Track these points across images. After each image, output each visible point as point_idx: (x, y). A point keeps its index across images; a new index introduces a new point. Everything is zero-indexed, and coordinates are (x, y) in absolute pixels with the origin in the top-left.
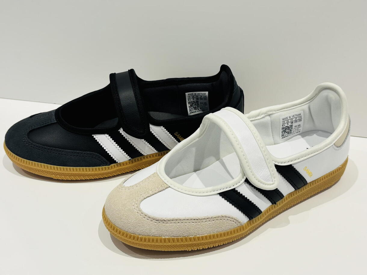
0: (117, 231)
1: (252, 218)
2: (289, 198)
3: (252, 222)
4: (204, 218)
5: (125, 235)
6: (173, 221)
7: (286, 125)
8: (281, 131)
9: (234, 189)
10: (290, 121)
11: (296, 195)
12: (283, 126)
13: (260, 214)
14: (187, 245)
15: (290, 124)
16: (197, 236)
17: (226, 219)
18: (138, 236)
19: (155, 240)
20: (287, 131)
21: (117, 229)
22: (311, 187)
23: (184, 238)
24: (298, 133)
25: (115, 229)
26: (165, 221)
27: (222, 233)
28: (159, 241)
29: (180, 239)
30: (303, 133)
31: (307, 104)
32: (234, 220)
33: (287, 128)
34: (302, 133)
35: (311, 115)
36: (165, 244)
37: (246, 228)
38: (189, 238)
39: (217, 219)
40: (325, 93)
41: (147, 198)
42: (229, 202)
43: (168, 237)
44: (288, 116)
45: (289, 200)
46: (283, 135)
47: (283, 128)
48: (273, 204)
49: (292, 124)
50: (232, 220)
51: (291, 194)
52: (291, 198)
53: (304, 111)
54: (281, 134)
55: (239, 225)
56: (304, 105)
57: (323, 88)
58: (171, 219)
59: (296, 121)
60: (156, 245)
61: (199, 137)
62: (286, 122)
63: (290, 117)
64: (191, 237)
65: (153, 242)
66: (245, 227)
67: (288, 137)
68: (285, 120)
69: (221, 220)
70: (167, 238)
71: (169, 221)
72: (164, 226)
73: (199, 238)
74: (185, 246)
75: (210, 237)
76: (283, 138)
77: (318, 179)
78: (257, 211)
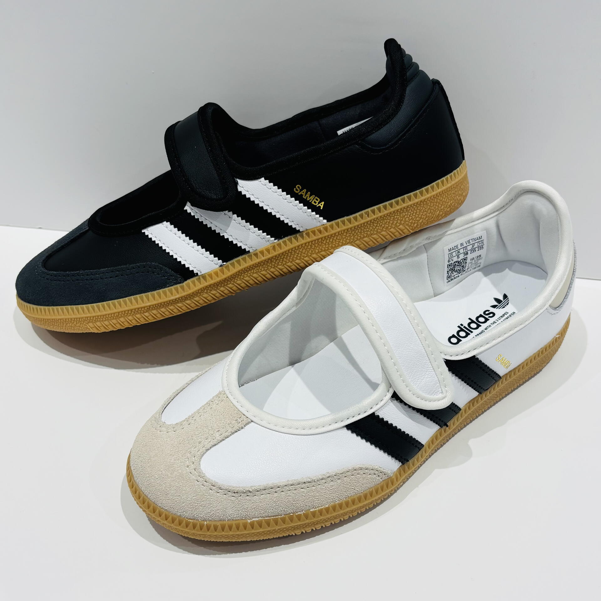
0: (160, 516)
1: (408, 461)
2: (469, 409)
3: (406, 467)
4: (321, 477)
5: (177, 522)
6: (266, 490)
7: (455, 259)
8: (446, 269)
9: (374, 413)
10: (461, 251)
11: (481, 402)
12: (449, 261)
13: (420, 450)
14: (292, 528)
15: (462, 256)
16: (312, 510)
17: (362, 472)
18: (202, 522)
19: (234, 526)
20: (457, 268)
21: (159, 512)
22: (507, 382)
23: (287, 518)
24: (477, 269)
25: (157, 511)
26: (250, 492)
27: (356, 498)
28: (241, 527)
29: (279, 519)
30: (485, 267)
31: (493, 217)
32: (376, 473)
33: (457, 263)
34: (482, 268)
35: (501, 237)
36: (253, 531)
37: (397, 481)
38: (296, 516)
39: (345, 475)
40: (528, 200)
41: (211, 448)
42: (365, 440)
43: (258, 519)
44: (458, 243)
45: (469, 412)
46: (449, 277)
47: (450, 265)
48: (441, 427)
49: (466, 256)
50: (372, 472)
51: (472, 402)
52: (473, 409)
53: (487, 231)
54: (446, 275)
55: (385, 477)
56: (488, 220)
57: (524, 190)
58: (262, 487)
59: (473, 250)
60: (237, 535)
61: (297, 304)
62: (454, 254)
63: (462, 244)
64: (299, 513)
65: (231, 530)
66: (395, 480)
67: (458, 278)
68: (453, 251)
69: (352, 476)
70: (256, 521)
71: (258, 491)
72: (250, 500)
73: (314, 514)
74: (290, 530)
75: (334, 508)
76: (449, 281)
77: (519, 366)
78: (416, 446)
